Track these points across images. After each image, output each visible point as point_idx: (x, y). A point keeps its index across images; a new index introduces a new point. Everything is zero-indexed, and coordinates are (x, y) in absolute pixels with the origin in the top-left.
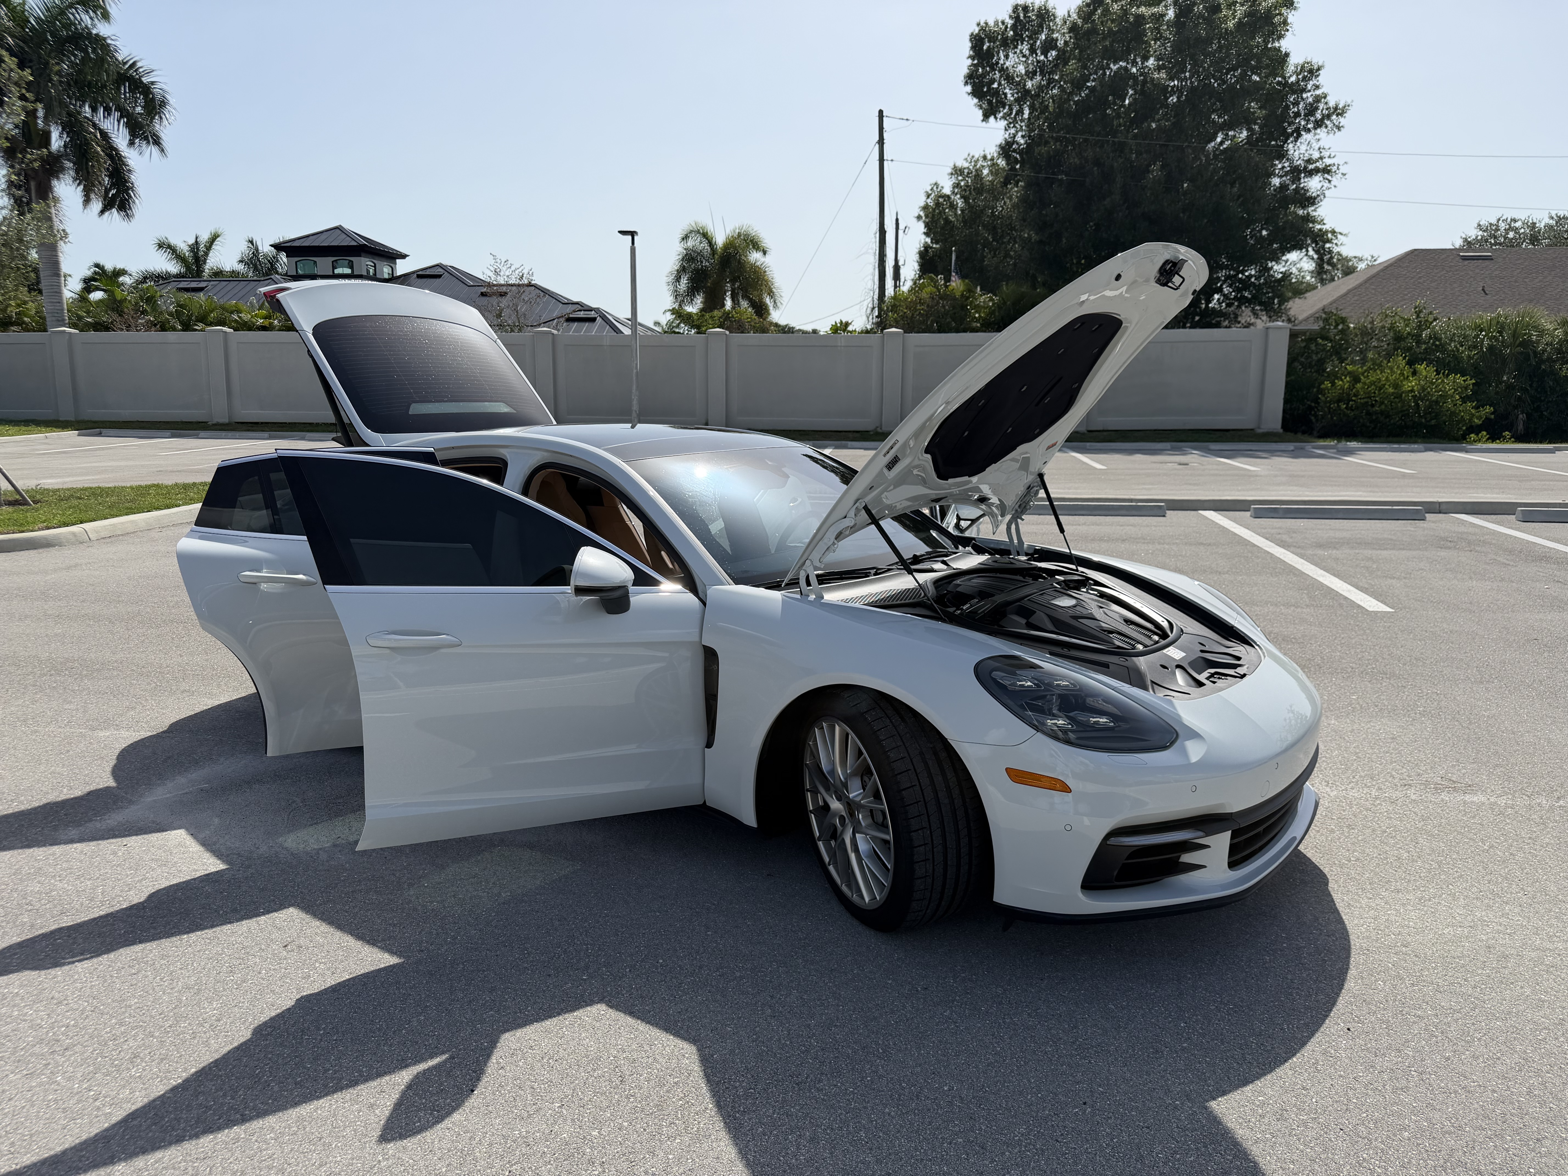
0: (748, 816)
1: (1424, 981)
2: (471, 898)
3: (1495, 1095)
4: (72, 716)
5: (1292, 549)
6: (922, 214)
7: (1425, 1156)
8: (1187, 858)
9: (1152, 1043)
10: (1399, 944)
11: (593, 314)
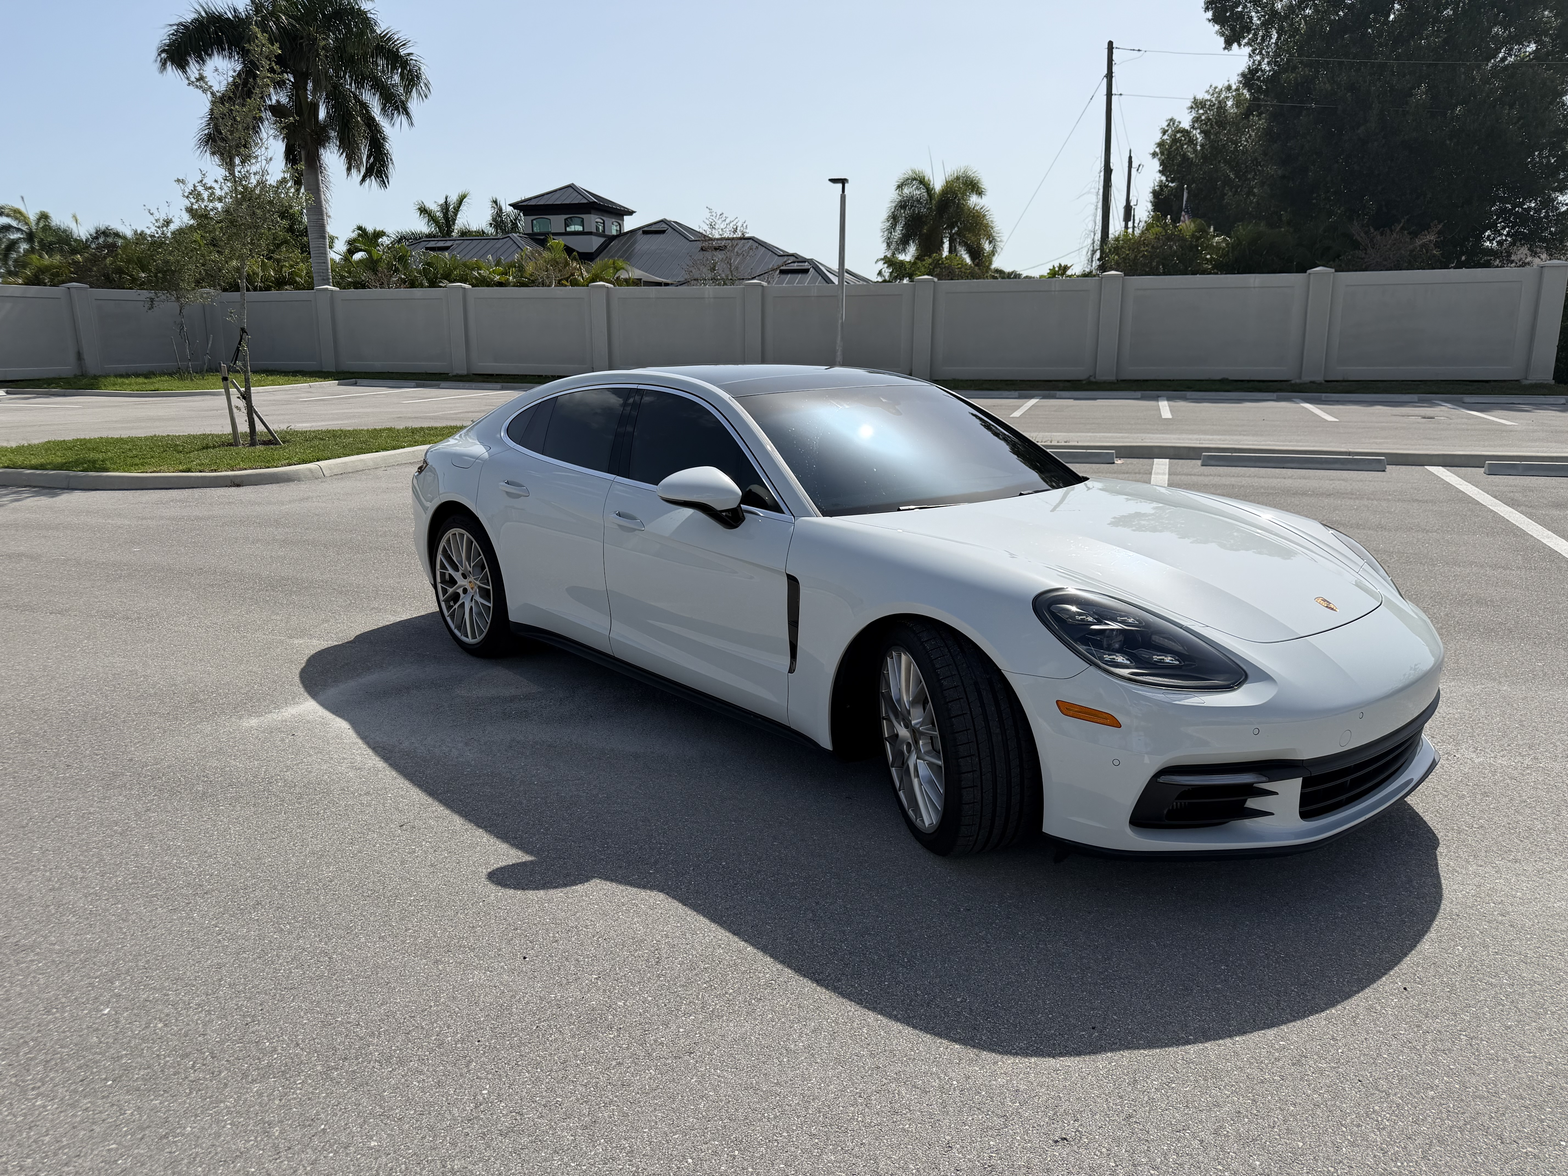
0: (824, 738)
1: (1511, 951)
2: (571, 797)
3: (1550, 1067)
4: (276, 626)
5: (1523, 508)
6: (1157, 150)
7: (1444, 1116)
8: (1252, 803)
9: (1184, 981)
10: (1496, 913)
11: (806, 265)
